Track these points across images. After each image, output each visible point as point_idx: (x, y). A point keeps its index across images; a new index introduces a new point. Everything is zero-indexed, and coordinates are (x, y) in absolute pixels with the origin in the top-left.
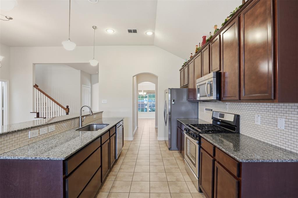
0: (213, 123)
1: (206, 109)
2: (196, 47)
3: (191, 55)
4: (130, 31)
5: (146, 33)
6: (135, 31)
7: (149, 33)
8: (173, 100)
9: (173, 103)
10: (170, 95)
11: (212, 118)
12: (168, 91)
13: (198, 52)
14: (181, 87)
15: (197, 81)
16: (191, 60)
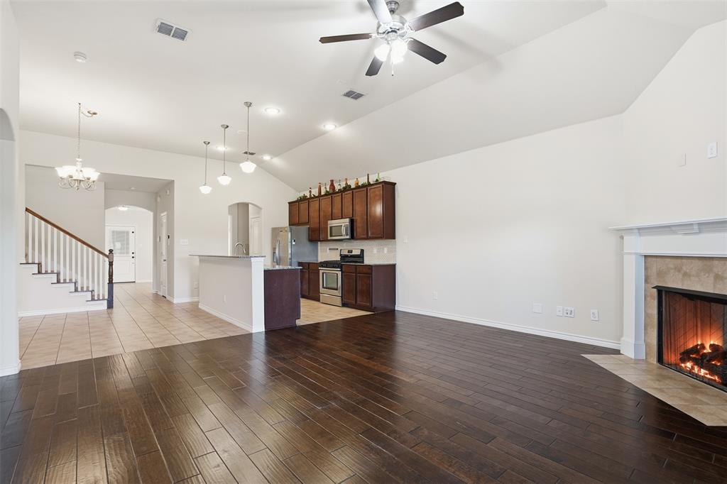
0: (340, 259)
1: (330, 249)
2: (320, 185)
3: (311, 191)
8: (293, 240)
9: (294, 243)
10: (290, 234)
11: (341, 255)
12: (288, 229)
13: (327, 194)
14: (291, 224)
15: (329, 222)
16: (315, 197)
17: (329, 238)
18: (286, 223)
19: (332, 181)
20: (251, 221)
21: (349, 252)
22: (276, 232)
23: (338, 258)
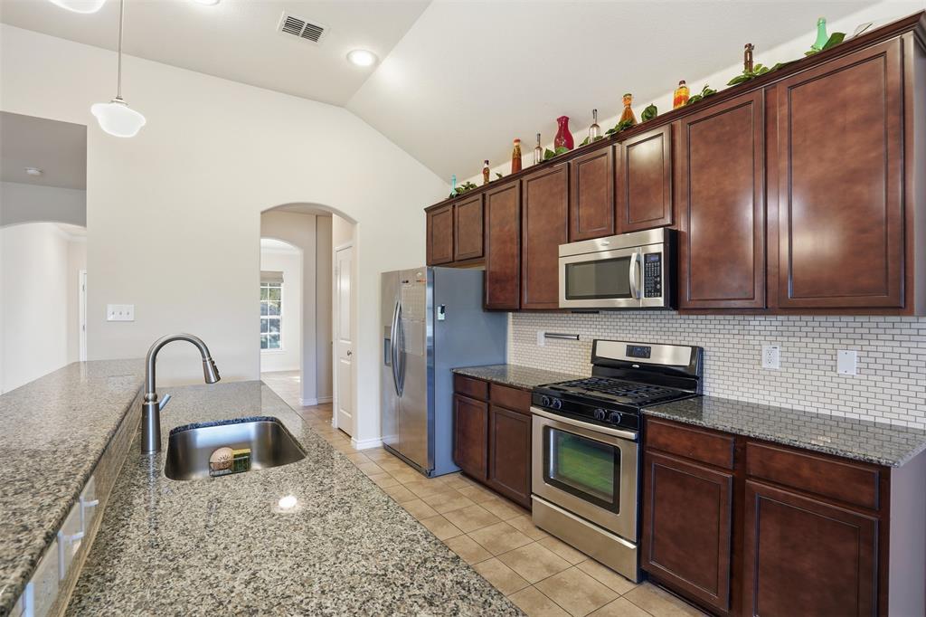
0: (593, 374)
1: (547, 335)
2: (516, 144)
3: (486, 166)
4: (292, 25)
5: (348, 57)
6: (313, 33)
7: (362, 58)
8: (439, 308)
9: (441, 317)
10: (429, 291)
11: (595, 359)
12: (424, 275)
13: (548, 162)
14: (432, 262)
15: (564, 249)
16: (503, 180)
17: (563, 302)
18: (419, 260)
19: (564, 122)
20: (337, 257)
21: (631, 351)
22: (392, 283)
23: (585, 371)
